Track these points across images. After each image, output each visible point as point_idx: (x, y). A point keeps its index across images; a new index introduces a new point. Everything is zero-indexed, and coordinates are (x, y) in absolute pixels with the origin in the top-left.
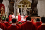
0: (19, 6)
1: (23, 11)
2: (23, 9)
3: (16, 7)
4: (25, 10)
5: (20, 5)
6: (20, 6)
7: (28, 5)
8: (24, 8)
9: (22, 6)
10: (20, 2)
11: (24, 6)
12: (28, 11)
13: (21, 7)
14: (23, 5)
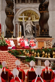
0: (20, 19)
1: (27, 26)
2: (26, 23)
3: (15, 20)
4: (29, 24)
5: (21, 17)
6: (22, 19)
7: (33, 17)
8: (28, 21)
9: (25, 19)
10: (22, 13)
11: (27, 19)
12: (34, 26)
13: (23, 21)
14: (26, 17)
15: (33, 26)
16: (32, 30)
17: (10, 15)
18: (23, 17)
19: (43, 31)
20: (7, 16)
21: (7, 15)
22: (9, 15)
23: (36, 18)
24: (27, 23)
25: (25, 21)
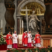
0: (22, 12)
2: (29, 18)
3: (17, 14)
7: (38, 11)
9: (28, 13)
10: (25, 6)
11: (31, 13)
15: (38, 21)
16: (37, 26)
17: (11, 8)
18: (26, 10)
19: (49, 26)
20: (7, 10)
21: (6, 8)
22: (9, 8)
23: (41, 11)
24: (31, 18)
25: (28, 15)
